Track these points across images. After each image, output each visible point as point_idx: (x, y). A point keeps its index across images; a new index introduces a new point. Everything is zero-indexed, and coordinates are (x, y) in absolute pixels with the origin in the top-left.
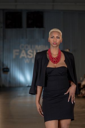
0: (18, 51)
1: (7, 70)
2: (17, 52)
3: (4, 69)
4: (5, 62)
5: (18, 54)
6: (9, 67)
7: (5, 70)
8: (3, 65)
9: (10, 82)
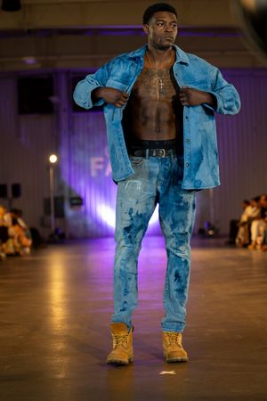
0: (101, 159)
1: (79, 202)
2: (99, 163)
3: (72, 199)
4: (73, 186)
5: (101, 167)
6: (82, 195)
7: (75, 201)
8: (70, 190)
9: (85, 226)
